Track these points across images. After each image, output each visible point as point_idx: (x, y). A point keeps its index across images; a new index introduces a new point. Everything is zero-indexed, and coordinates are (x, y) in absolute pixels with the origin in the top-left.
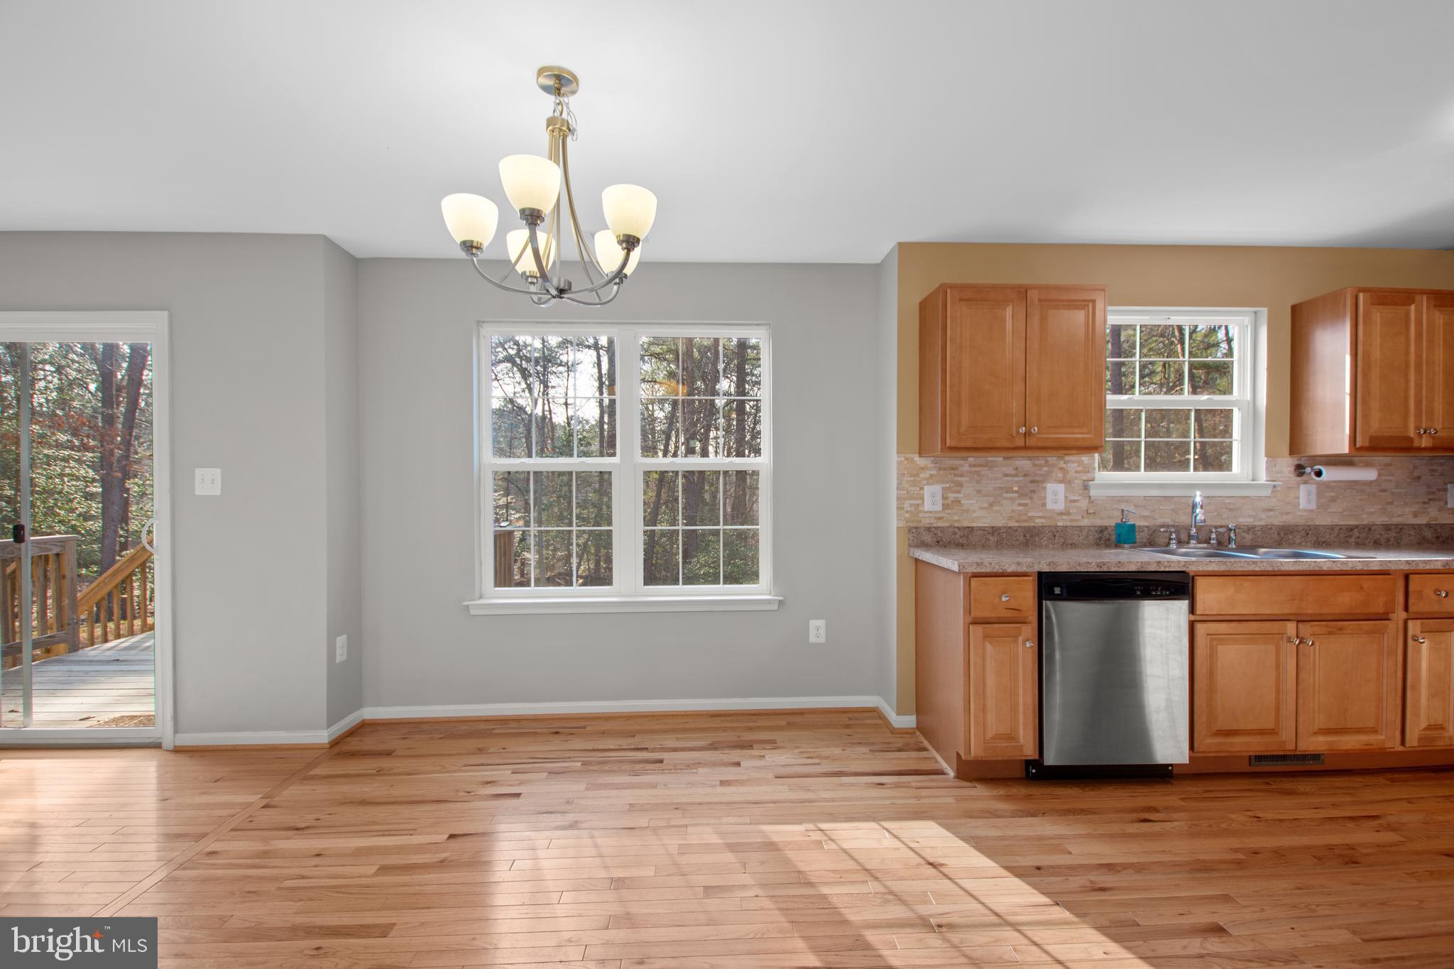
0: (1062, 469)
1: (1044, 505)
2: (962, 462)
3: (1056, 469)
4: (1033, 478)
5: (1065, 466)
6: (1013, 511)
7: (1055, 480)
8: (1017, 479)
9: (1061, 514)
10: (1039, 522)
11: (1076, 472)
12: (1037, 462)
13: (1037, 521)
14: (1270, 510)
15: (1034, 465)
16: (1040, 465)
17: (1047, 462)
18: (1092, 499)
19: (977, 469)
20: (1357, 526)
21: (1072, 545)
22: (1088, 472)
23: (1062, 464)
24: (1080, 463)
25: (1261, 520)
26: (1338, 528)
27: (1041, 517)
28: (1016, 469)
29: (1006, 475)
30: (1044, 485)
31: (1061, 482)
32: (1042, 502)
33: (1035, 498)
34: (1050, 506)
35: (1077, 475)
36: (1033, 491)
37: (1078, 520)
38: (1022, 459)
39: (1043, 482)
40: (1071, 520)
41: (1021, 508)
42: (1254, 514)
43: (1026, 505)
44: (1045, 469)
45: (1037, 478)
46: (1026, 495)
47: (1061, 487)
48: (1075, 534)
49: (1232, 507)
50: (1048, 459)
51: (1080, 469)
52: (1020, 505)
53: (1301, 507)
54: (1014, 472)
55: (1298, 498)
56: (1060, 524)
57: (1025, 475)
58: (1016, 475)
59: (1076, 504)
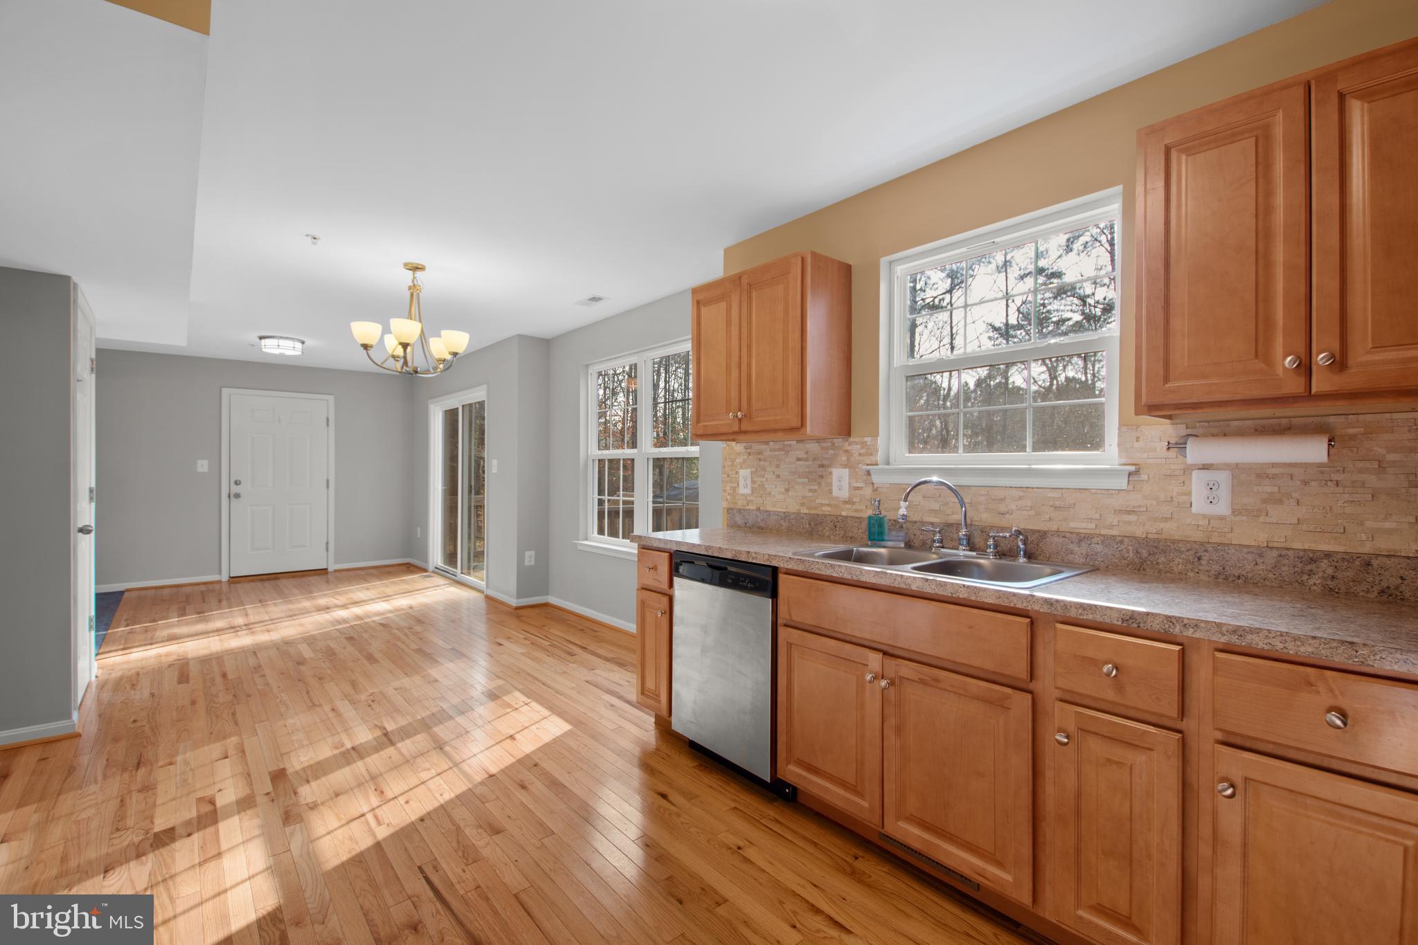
0: (847, 451)
1: (830, 492)
2: (766, 447)
3: (841, 452)
4: (819, 462)
5: (849, 448)
6: (804, 497)
7: (841, 465)
8: (807, 463)
9: (846, 502)
10: (827, 510)
11: (860, 455)
12: (824, 445)
13: (824, 508)
14: (1129, 512)
15: (822, 448)
16: (827, 448)
17: (833, 444)
18: (875, 486)
19: (777, 453)
20: (1328, 555)
21: (851, 538)
22: (871, 455)
23: (847, 447)
24: (864, 444)
25: (1111, 527)
26: (1275, 553)
27: (828, 505)
28: (807, 453)
29: (799, 459)
30: (830, 470)
31: (845, 466)
32: (828, 488)
33: (823, 484)
34: (836, 492)
35: (861, 458)
36: (822, 477)
37: (861, 511)
38: (812, 441)
39: (830, 466)
40: (856, 511)
41: (811, 494)
42: (1097, 516)
43: (815, 491)
44: (831, 452)
45: (825, 462)
46: (815, 481)
47: (846, 471)
48: (854, 526)
49: (1057, 504)
50: (835, 441)
51: (863, 451)
52: (810, 490)
53: (1194, 509)
54: (805, 456)
55: (1189, 494)
56: (844, 513)
57: (814, 459)
58: (807, 460)
59: (861, 492)
